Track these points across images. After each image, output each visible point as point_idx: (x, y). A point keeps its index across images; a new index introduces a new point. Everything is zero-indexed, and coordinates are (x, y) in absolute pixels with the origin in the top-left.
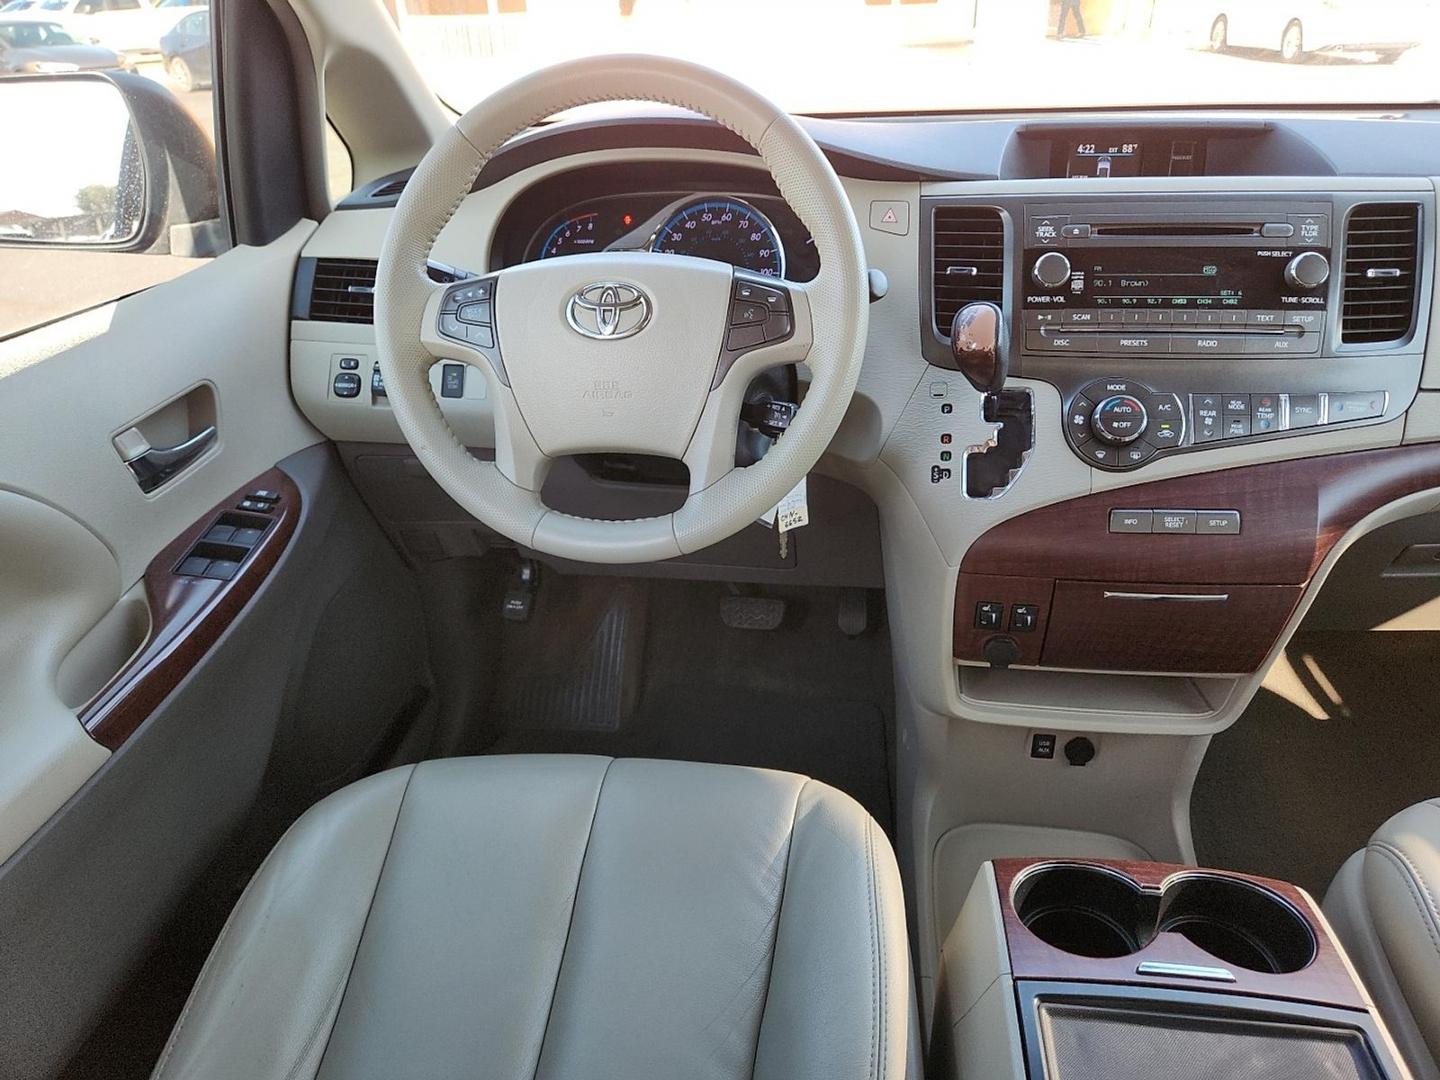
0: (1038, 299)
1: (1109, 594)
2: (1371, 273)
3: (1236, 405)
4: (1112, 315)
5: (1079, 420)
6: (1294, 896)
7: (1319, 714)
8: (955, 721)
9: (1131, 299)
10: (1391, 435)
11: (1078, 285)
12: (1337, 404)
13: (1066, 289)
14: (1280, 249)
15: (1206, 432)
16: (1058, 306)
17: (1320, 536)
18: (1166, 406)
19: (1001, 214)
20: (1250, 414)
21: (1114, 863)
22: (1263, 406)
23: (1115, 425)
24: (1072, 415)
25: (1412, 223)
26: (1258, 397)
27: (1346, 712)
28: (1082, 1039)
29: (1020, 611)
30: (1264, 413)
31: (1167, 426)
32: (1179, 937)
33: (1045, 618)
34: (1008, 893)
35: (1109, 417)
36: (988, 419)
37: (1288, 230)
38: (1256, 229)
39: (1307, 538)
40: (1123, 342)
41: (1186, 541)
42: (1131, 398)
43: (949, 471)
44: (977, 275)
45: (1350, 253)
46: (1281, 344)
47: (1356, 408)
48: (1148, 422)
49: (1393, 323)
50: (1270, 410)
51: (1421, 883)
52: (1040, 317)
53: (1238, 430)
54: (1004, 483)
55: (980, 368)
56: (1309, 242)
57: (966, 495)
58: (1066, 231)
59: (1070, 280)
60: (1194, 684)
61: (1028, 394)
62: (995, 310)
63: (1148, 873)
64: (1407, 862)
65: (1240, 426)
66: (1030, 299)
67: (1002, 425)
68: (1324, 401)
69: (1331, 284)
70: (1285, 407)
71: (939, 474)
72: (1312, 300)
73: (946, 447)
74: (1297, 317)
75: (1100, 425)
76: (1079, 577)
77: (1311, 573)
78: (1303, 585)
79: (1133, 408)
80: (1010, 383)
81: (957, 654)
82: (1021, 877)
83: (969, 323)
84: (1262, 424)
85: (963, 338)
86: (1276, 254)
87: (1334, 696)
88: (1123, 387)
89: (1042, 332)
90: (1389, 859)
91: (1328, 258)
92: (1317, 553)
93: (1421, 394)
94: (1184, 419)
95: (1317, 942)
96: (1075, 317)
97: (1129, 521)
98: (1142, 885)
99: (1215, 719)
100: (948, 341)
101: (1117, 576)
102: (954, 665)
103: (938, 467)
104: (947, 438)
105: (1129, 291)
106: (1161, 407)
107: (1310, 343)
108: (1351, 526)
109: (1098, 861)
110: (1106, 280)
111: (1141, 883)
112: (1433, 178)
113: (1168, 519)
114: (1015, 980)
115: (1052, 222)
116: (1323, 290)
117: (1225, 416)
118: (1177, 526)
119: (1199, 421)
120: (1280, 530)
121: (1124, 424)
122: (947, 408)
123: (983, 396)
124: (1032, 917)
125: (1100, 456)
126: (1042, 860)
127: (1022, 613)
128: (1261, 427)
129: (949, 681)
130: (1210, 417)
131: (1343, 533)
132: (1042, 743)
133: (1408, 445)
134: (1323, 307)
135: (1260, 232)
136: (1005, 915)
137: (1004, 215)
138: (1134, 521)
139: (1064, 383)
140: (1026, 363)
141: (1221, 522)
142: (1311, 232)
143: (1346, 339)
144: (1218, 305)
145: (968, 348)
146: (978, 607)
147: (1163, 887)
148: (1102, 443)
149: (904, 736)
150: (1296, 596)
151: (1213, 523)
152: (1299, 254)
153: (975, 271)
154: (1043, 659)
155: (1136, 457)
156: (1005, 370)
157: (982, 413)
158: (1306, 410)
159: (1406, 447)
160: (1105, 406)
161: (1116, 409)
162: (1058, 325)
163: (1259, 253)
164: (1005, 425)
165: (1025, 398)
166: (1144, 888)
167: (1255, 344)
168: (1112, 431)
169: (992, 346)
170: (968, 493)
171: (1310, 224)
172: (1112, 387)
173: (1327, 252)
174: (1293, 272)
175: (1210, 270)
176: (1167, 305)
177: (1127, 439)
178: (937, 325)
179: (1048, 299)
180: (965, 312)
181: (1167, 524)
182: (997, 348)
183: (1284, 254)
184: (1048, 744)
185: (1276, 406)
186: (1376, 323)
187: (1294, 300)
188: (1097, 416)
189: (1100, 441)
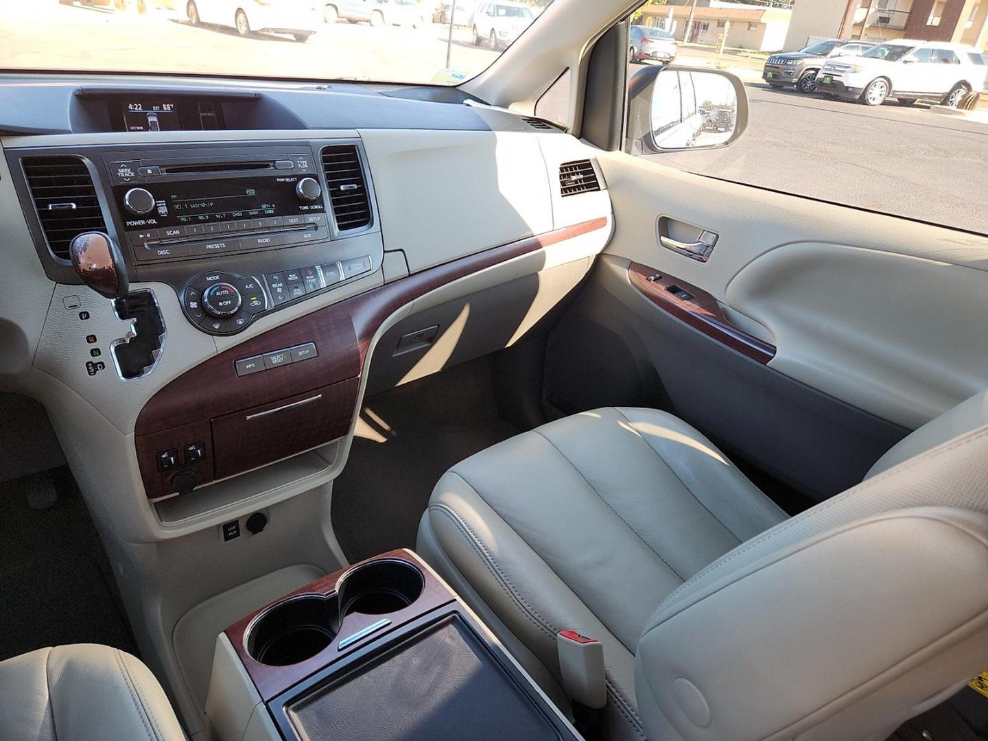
0: (135, 223)
1: (249, 417)
2: (342, 188)
3: (292, 277)
4: (195, 229)
5: (194, 305)
6: (404, 555)
7: (381, 439)
8: (162, 544)
9: (204, 216)
10: (377, 280)
11: (163, 210)
12: (347, 267)
13: (154, 213)
14: (290, 177)
15: (280, 298)
16: (152, 226)
17: (360, 346)
18: (250, 285)
19: (83, 161)
20: (302, 281)
21: (304, 589)
22: (308, 275)
23: (221, 304)
24: (187, 302)
25: (355, 157)
26: (305, 271)
27: (394, 433)
28: (319, 714)
29: (191, 449)
30: (310, 279)
31: (255, 298)
32: (355, 615)
33: (211, 447)
34: (243, 647)
35: (214, 300)
36: (122, 317)
37: (291, 164)
38: (271, 164)
39: (354, 348)
40: (208, 246)
41: (288, 368)
42: (225, 284)
43: (102, 363)
44: (77, 208)
45: (328, 177)
46: (307, 236)
47: (357, 268)
48: (242, 298)
49: (361, 216)
50: (312, 277)
51: (457, 516)
52: (141, 236)
53: (298, 292)
54: (151, 362)
55: (105, 282)
56: (304, 172)
57: (123, 379)
58: (141, 171)
59: (156, 207)
60: (315, 452)
61: (150, 293)
62: (104, 237)
63: (326, 585)
64: (448, 508)
65: (298, 290)
66: (128, 223)
67: (135, 319)
68: (340, 266)
69: (324, 196)
70: (321, 273)
71: (93, 368)
72: (316, 207)
73: (93, 346)
74: (311, 218)
75: (210, 306)
76: (227, 412)
77: (361, 368)
78: (359, 376)
79: (228, 290)
80: (133, 287)
81: (150, 495)
82: (247, 632)
83: (85, 249)
84: (311, 287)
85: (82, 261)
86: (288, 180)
87: (386, 427)
88: (217, 277)
89: (146, 246)
90: (442, 511)
91: (317, 180)
92: (361, 356)
93: (386, 254)
94: (264, 291)
95: (422, 574)
96: (169, 233)
97: (249, 365)
98: (325, 594)
99: (333, 469)
100: (69, 263)
101: (252, 404)
102: (151, 505)
103: (91, 362)
104: (90, 339)
105: (201, 211)
106: (247, 287)
107: (322, 233)
108: (373, 335)
109: (294, 593)
110: (182, 204)
111: (324, 594)
112: (358, 130)
113: (273, 358)
114: (266, 704)
115: (129, 166)
116: (320, 200)
117: (288, 285)
118: (280, 361)
119: (273, 291)
120: (338, 347)
121: (227, 303)
122: (85, 315)
123: (113, 301)
124: (262, 654)
125: (217, 327)
126: (258, 612)
127: (193, 450)
128: (311, 288)
129: (149, 517)
130: (279, 287)
131: (370, 341)
132: (229, 530)
133: (388, 284)
134: (322, 211)
135: (274, 166)
136: (246, 663)
137: (86, 161)
138: (253, 365)
139: (175, 281)
140: (141, 270)
141: (305, 351)
142: (304, 165)
143: (341, 228)
144: (262, 215)
145: (90, 268)
146: (158, 458)
147: (337, 589)
148: (216, 318)
149: (120, 569)
150: (357, 383)
151: (300, 353)
152: (301, 180)
153: (74, 206)
154: (217, 475)
155: (241, 323)
156: (127, 280)
157: (116, 313)
158: (332, 273)
159: (387, 285)
160: (209, 294)
161: (218, 294)
162: (156, 240)
163: (278, 180)
164: (137, 320)
165: (148, 297)
166: (326, 595)
167: (293, 238)
168: (219, 308)
169: (110, 264)
170: (123, 376)
171: (301, 160)
172: (210, 279)
173: (316, 177)
174: (301, 191)
175: (251, 192)
176: (230, 218)
177: (232, 312)
178: (53, 251)
179: (143, 222)
180: (78, 240)
181: (273, 362)
182: (115, 265)
183: (292, 179)
184: (234, 527)
185: (315, 274)
186: (353, 217)
187: (306, 208)
188: (206, 300)
189: (213, 316)
